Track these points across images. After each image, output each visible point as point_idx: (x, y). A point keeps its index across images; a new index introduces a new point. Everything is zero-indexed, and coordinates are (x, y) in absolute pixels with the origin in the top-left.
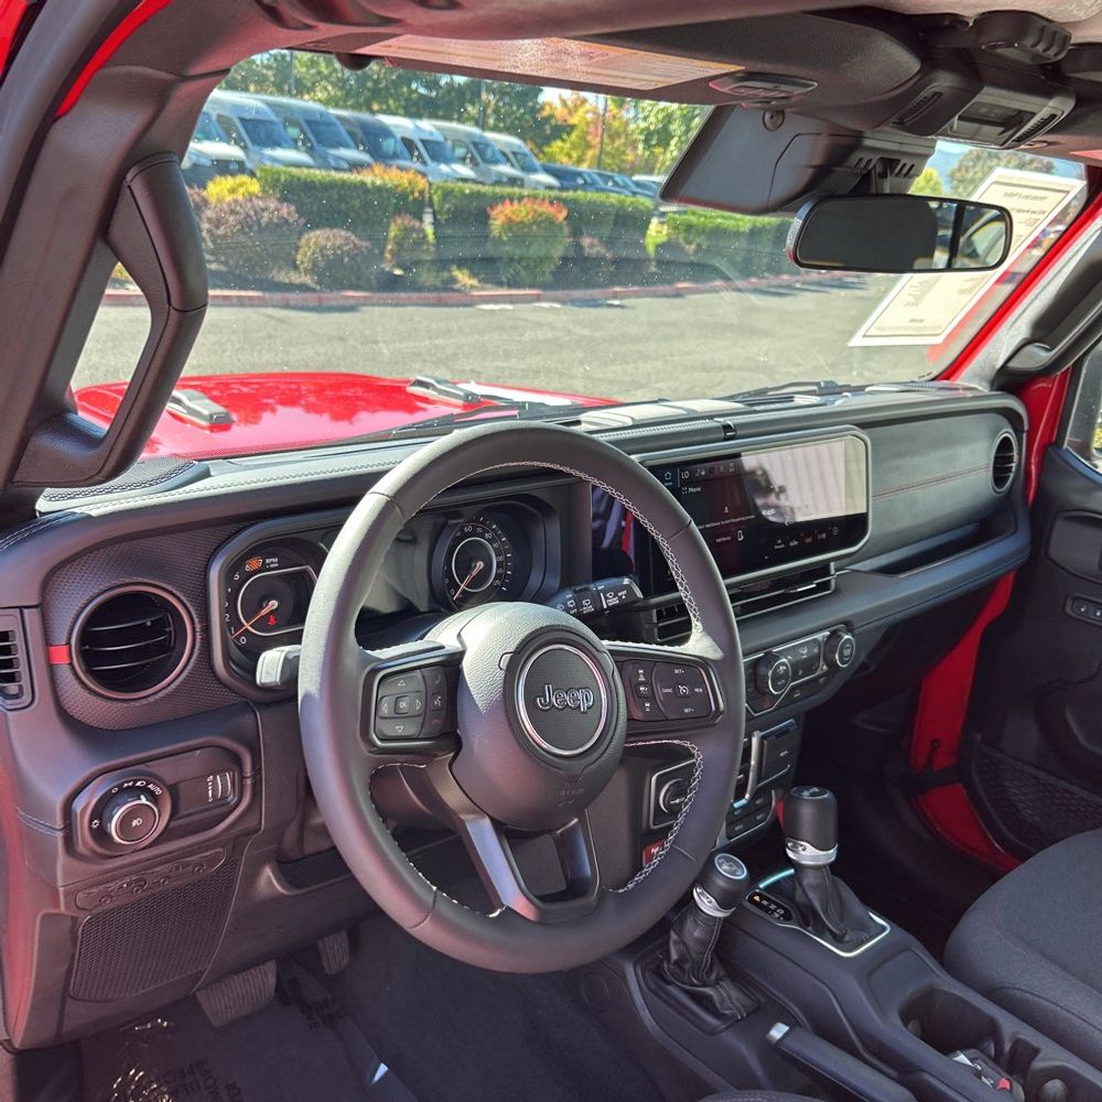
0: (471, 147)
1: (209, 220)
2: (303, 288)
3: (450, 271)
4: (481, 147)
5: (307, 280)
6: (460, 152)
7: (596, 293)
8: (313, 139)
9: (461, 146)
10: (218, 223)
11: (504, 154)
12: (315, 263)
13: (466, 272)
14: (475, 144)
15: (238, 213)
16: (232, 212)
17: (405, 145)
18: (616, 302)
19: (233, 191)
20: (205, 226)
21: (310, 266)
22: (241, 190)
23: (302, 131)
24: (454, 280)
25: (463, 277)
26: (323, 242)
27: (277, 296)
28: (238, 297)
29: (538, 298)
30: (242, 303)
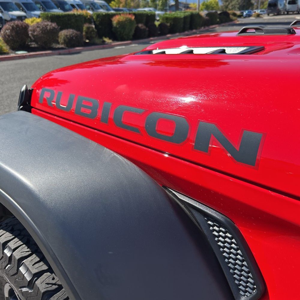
0: (91, 5)
1: (31, 30)
2: (62, 48)
3: (103, 39)
4: (94, 5)
5: (63, 46)
6: (88, 7)
7: (146, 40)
8: (45, 8)
9: (88, 5)
10: (34, 31)
11: (101, 6)
12: (65, 40)
13: (108, 38)
14: (92, 4)
15: (39, 27)
16: (38, 27)
17: (72, 6)
18: (153, 42)
19: (32, 22)
20: (30, 33)
21: (63, 42)
22: (35, 22)
23: (41, 5)
24: (104, 42)
25: (107, 40)
26: (66, 34)
27: (57, 52)
28: (45, 53)
29: (131, 44)
30: (46, 55)
